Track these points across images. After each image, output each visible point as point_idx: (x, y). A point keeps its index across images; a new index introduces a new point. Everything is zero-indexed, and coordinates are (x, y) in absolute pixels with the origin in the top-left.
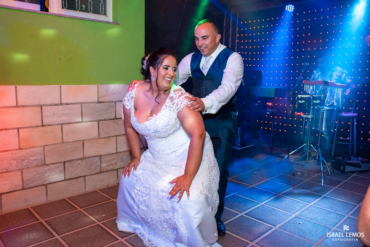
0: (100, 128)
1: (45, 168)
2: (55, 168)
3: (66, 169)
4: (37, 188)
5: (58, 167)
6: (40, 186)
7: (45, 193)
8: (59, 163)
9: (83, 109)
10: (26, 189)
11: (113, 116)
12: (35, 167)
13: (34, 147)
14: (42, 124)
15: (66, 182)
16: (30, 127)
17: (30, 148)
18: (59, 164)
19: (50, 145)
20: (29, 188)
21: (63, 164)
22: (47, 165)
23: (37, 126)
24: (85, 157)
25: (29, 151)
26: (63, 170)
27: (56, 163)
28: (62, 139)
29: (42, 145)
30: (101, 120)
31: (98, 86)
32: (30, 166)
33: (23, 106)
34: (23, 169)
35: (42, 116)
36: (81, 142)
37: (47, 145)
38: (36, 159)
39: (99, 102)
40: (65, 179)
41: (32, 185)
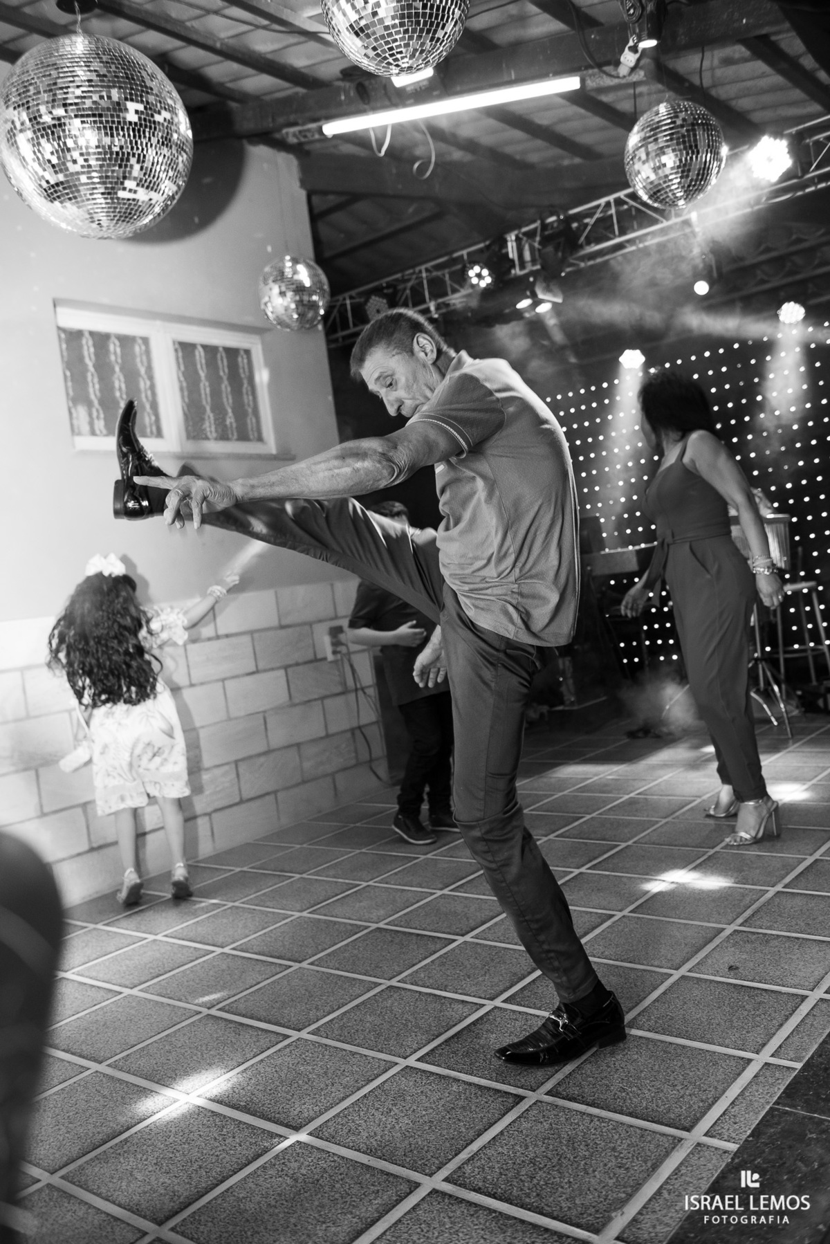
0: (291, 684)
2: (222, 776)
3: (241, 776)
5: (226, 772)
6: (199, 816)
7: (209, 833)
8: (227, 763)
9: (256, 643)
11: (310, 656)
14: (191, 681)
15: (244, 806)
18: (227, 767)
21: (233, 766)
24: (272, 748)
26: (236, 779)
28: (228, 711)
30: (290, 666)
31: (276, 593)
35: (188, 666)
36: (261, 716)
39: (282, 627)
40: (241, 799)
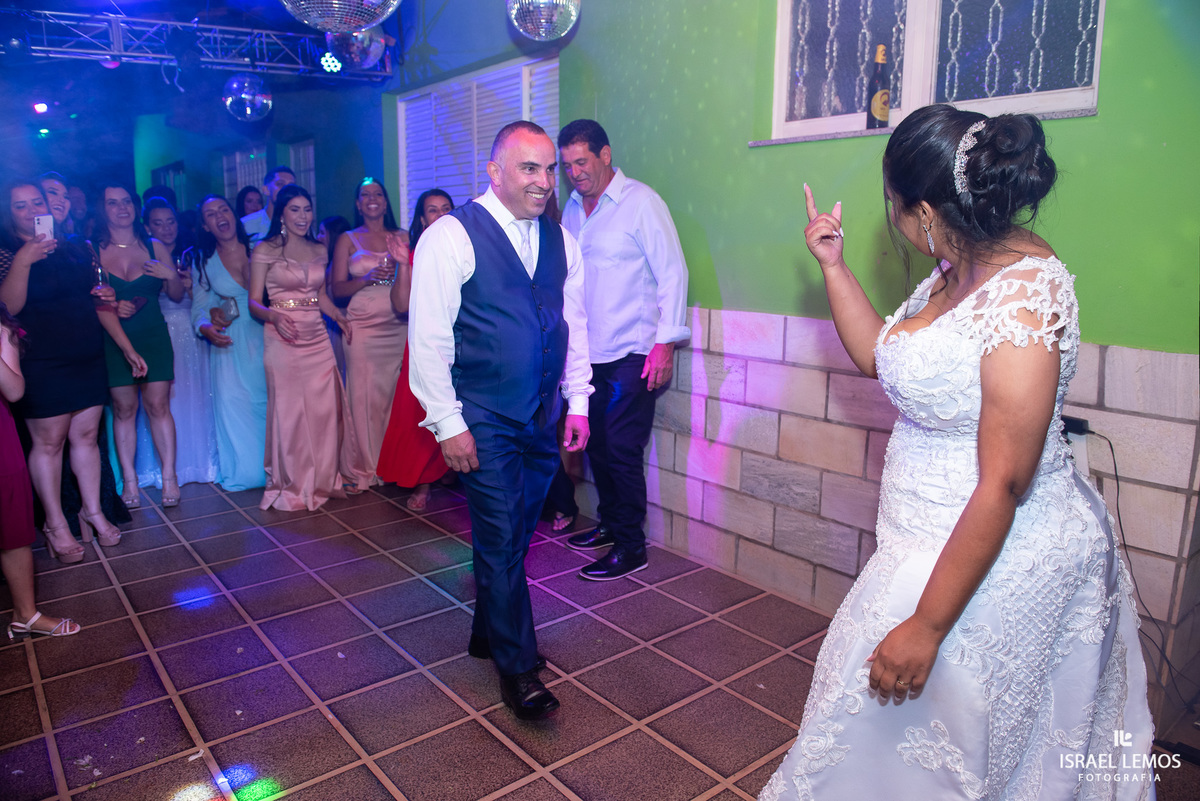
1: (818, 524)
2: (839, 535)
3: (863, 551)
4: (797, 560)
5: (844, 535)
6: (802, 559)
7: (810, 584)
8: (849, 526)
10: (778, 551)
12: (800, 511)
13: (803, 465)
14: (826, 416)
16: (801, 416)
17: (795, 463)
18: (847, 530)
19: (835, 473)
20: (783, 552)
21: (857, 534)
22: (823, 518)
23: (815, 418)
25: (793, 468)
26: (856, 550)
27: (842, 524)
29: (818, 466)
32: (790, 505)
33: (794, 365)
34: (778, 505)
37: (828, 471)
38: (802, 494)
41: (787, 548)
